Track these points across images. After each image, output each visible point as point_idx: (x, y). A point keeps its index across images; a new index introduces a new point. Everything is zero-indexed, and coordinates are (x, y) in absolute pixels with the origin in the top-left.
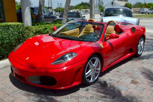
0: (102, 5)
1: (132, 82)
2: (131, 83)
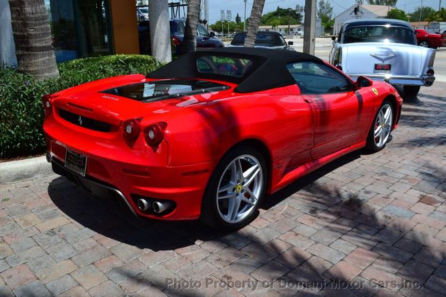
0: (328, 15)
1: (421, 199)
2: (419, 201)
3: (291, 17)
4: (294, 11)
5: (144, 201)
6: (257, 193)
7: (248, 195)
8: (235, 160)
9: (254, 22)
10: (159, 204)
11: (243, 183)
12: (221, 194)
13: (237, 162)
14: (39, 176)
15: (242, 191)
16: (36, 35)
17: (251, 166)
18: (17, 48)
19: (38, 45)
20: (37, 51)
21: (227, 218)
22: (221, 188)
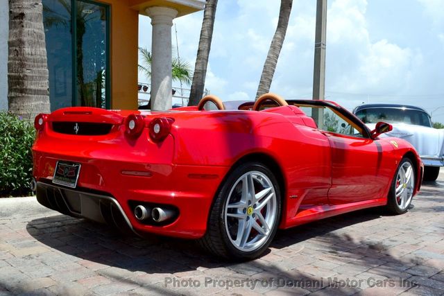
5: (143, 208)
6: (270, 221)
7: (260, 223)
8: (247, 174)
10: (160, 210)
11: (255, 206)
12: (230, 211)
13: (249, 177)
15: (254, 215)
16: (33, 76)
17: (264, 188)
18: (10, 90)
19: (33, 87)
20: (31, 94)
21: (237, 243)
22: (230, 203)
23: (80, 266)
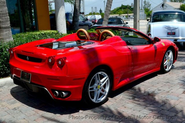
2: (183, 93)
3: (129, 10)
4: (131, 7)
5: (57, 92)
6: (107, 89)
7: (103, 91)
8: (97, 74)
9: (107, 13)
10: (63, 93)
11: (101, 85)
12: (90, 89)
13: (97, 75)
14: (6, 87)
15: (100, 88)
16: (3, 21)
17: (104, 77)
19: (3, 26)
20: (3, 29)
21: (94, 100)
22: (90, 86)
23: (35, 113)
